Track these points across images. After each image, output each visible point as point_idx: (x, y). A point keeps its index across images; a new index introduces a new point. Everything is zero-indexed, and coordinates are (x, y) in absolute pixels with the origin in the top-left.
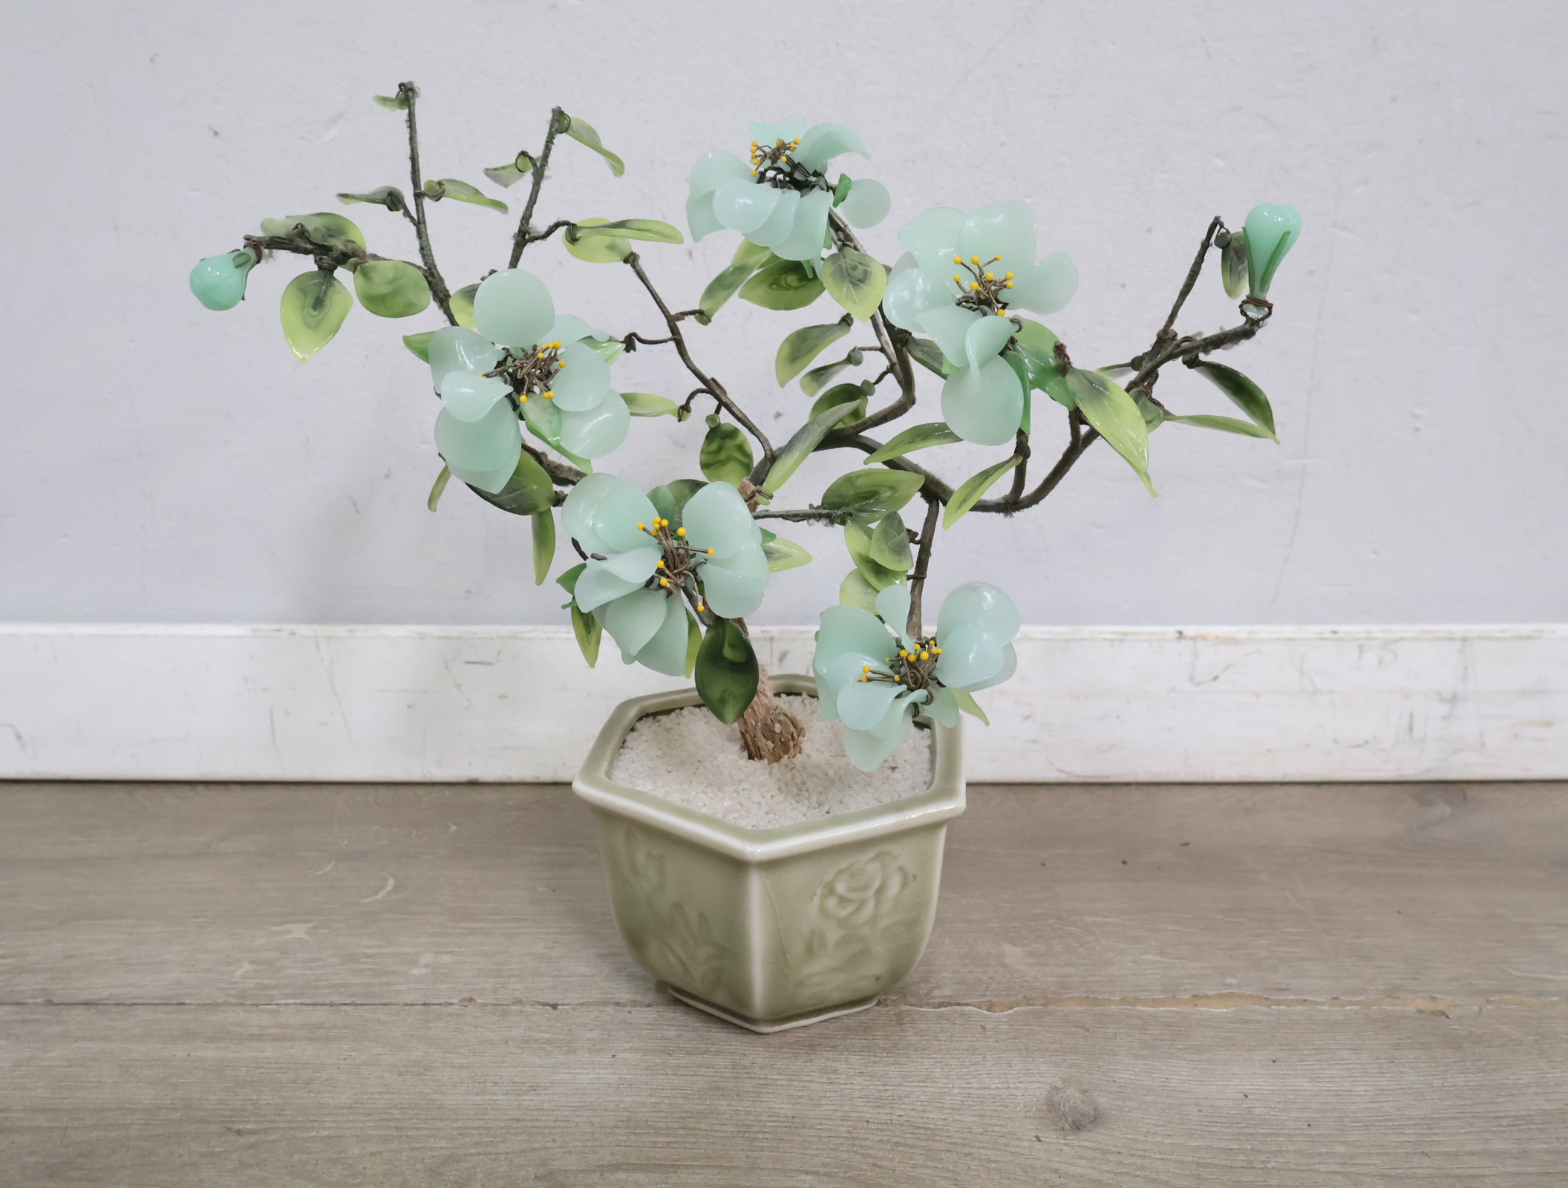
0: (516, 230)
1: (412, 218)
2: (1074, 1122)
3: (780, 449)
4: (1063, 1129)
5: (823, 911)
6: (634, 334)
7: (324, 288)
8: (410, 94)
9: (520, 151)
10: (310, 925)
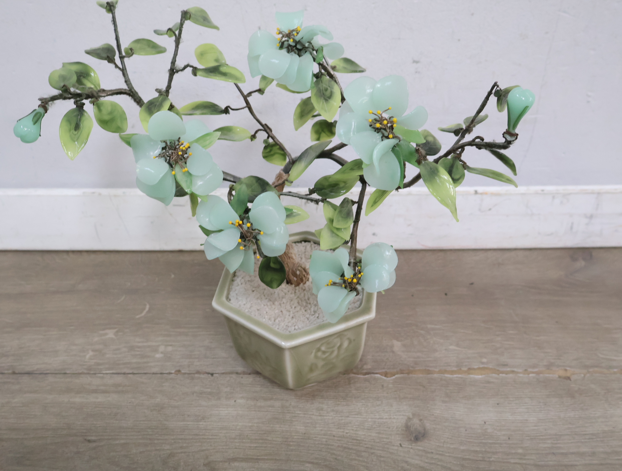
0: (169, 68)
1: (119, 68)
2: (415, 436)
3: (296, 158)
4: (411, 440)
5: (316, 357)
6: (229, 107)
7: (79, 117)
8: (112, 8)
9: (168, 28)
10: (115, 330)
